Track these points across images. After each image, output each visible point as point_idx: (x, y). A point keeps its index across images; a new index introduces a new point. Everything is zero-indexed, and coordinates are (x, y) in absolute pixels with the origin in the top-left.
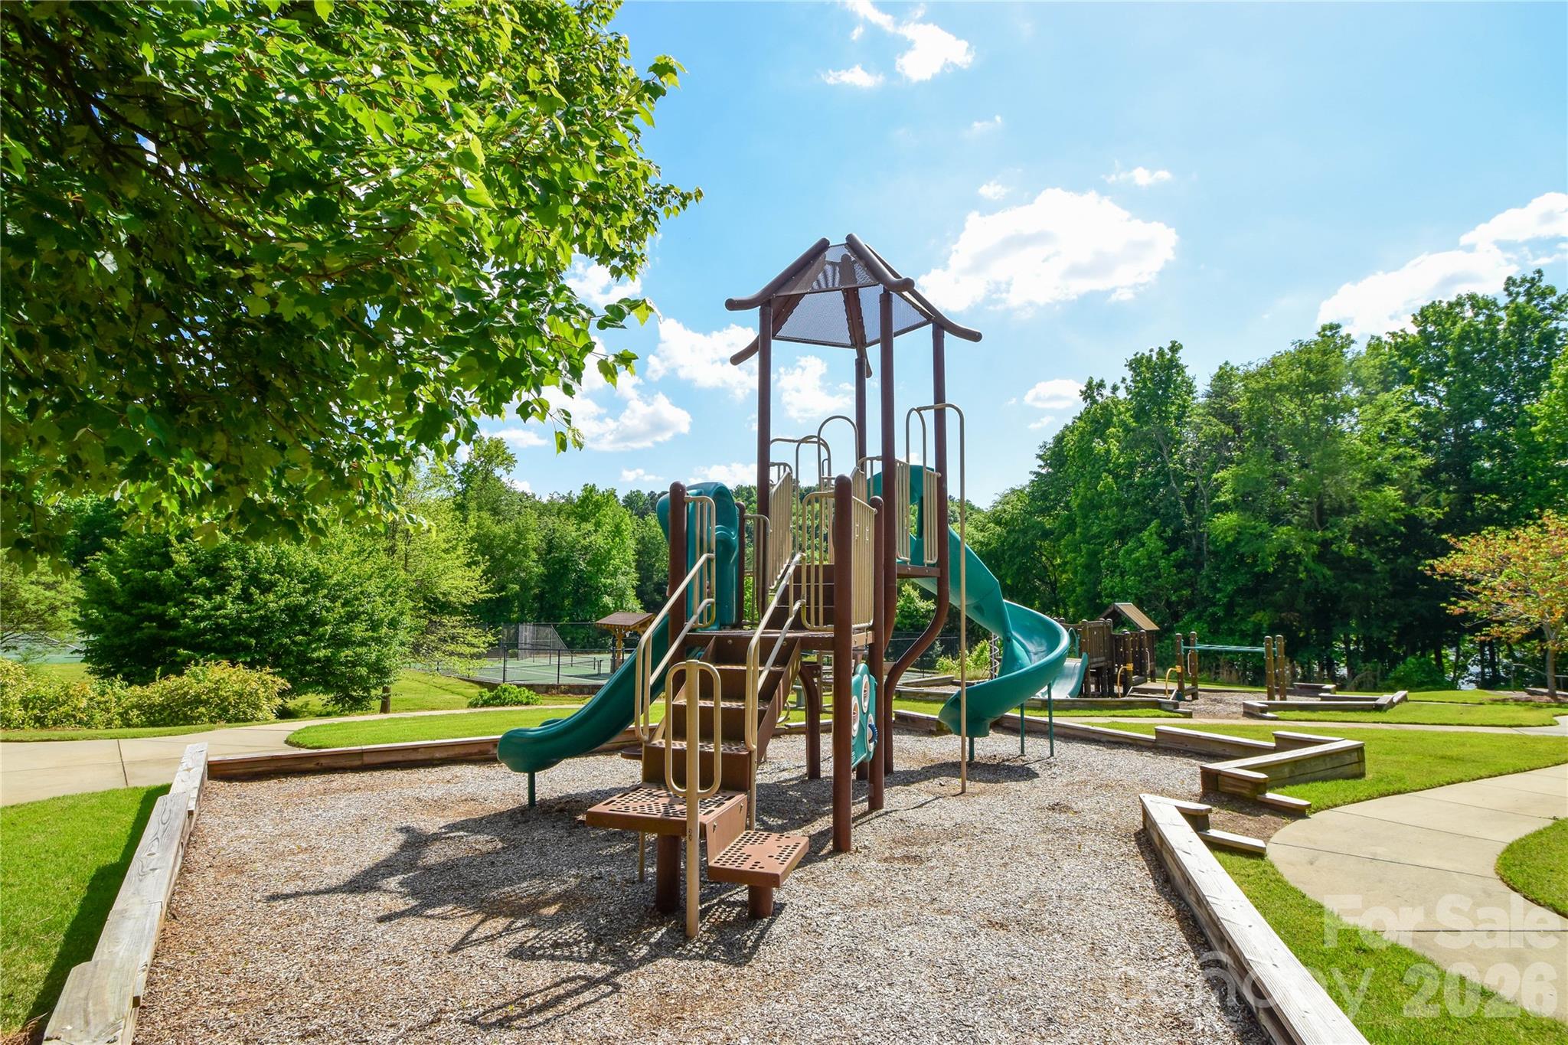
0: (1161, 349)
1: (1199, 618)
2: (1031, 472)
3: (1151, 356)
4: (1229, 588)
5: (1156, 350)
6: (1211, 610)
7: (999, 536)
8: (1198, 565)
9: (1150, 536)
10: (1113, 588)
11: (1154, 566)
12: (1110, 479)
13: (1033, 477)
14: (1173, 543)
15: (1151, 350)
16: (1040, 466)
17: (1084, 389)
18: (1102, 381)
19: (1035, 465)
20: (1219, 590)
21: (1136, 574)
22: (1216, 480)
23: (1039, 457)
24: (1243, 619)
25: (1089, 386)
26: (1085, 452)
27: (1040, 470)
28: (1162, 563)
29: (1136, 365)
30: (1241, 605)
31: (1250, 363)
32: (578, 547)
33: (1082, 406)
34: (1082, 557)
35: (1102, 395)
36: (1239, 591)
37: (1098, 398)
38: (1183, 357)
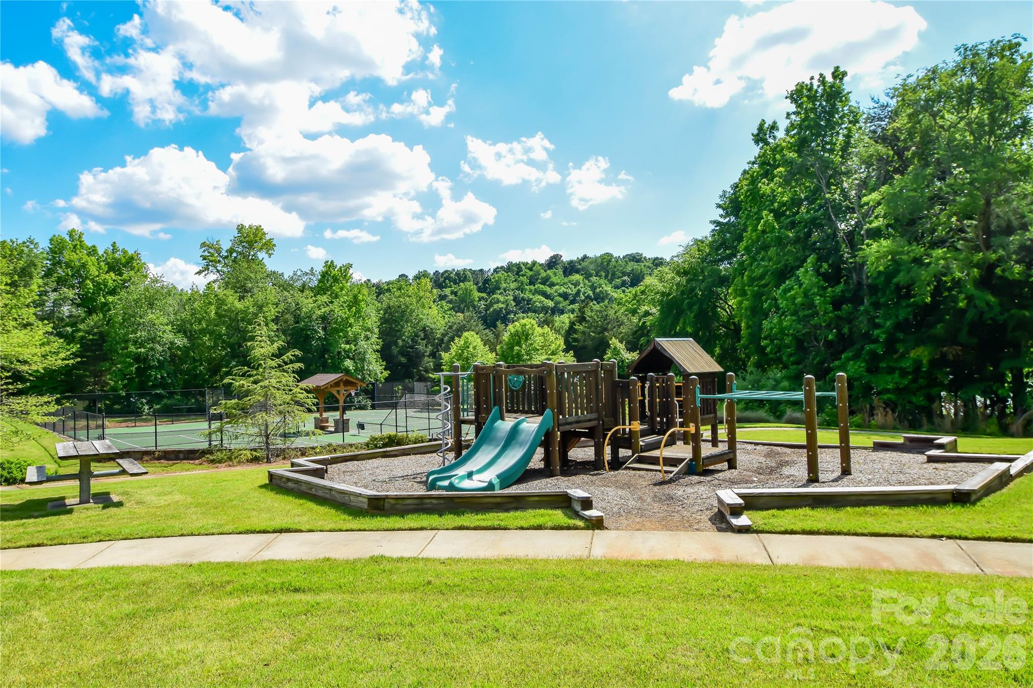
0: (821, 75)
1: (856, 357)
2: (711, 222)
3: (811, 84)
4: (888, 323)
5: (817, 77)
6: (868, 347)
7: (678, 284)
8: (857, 300)
9: (806, 274)
10: (771, 329)
11: (812, 305)
12: (771, 217)
13: (712, 227)
14: (832, 278)
15: (812, 78)
16: (721, 216)
17: (755, 132)
18: (775, 123)
19: (717, 214)
20: (877, 326)
21: (795, 313)
22: (867, 204)
23: (719, 206)
24: (903, 356)
25: (761, 128)
26: (755, 195)
27: (722, 220)
28: (818, 300)
29: (798, 95)
30: (903, 341)
31: (909, 76)
32: (314, 317)
33: (755, 151)
34: (748, 300)
35: (775, 138)
36: (898, 326)
37: (771, 140)
38: (847, 85)
